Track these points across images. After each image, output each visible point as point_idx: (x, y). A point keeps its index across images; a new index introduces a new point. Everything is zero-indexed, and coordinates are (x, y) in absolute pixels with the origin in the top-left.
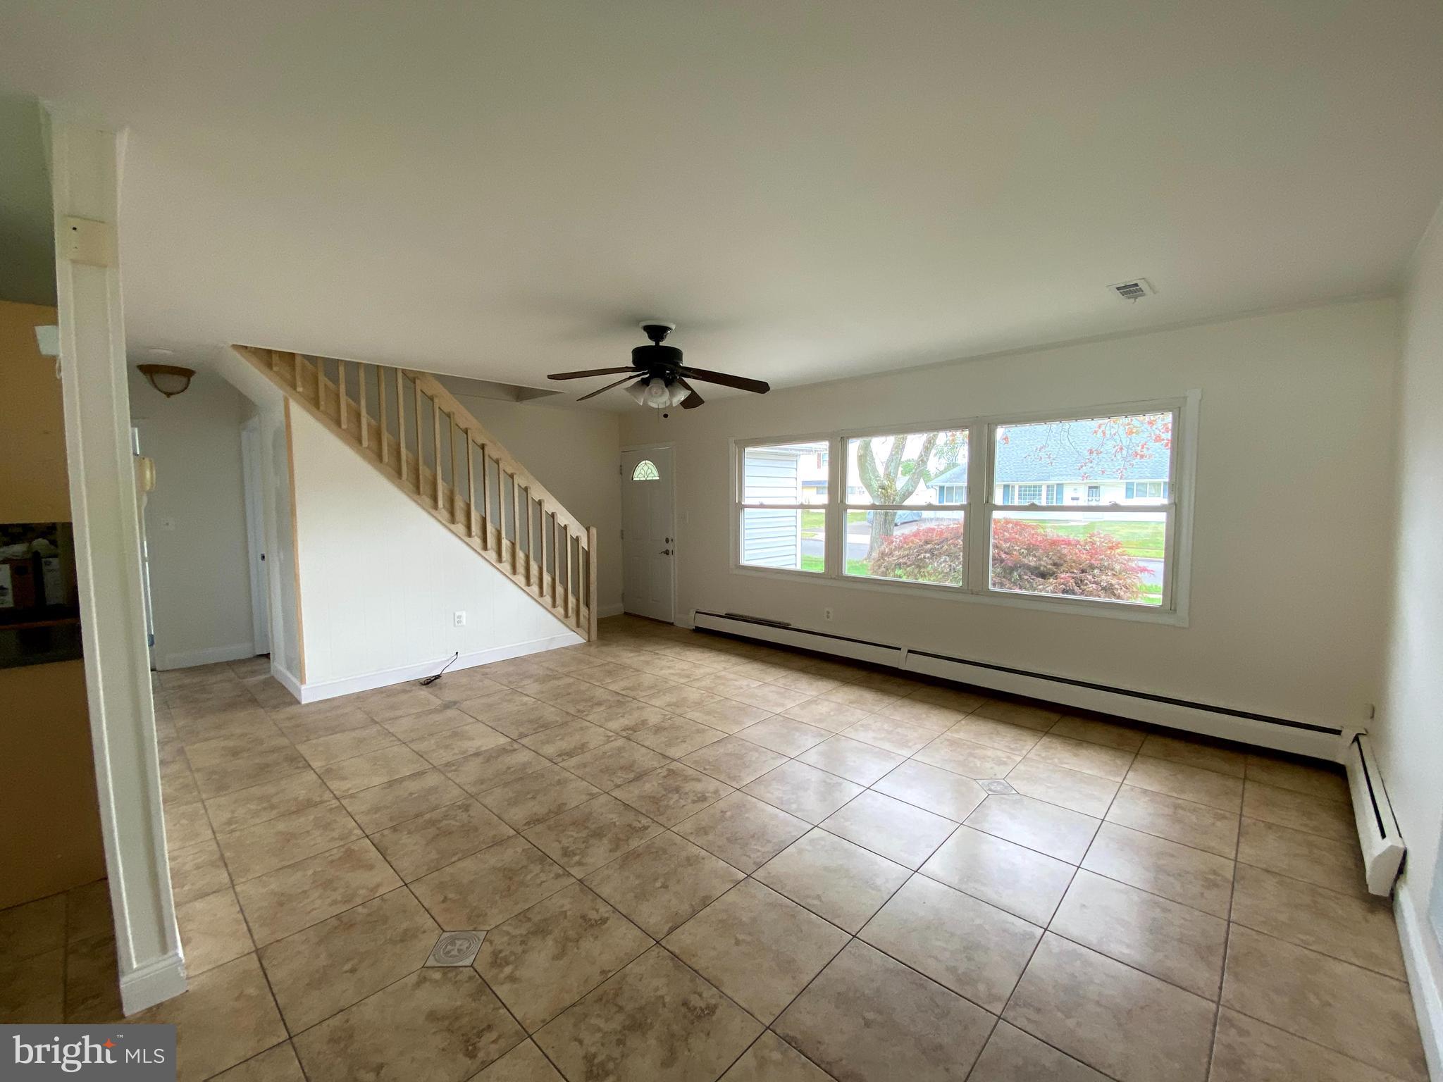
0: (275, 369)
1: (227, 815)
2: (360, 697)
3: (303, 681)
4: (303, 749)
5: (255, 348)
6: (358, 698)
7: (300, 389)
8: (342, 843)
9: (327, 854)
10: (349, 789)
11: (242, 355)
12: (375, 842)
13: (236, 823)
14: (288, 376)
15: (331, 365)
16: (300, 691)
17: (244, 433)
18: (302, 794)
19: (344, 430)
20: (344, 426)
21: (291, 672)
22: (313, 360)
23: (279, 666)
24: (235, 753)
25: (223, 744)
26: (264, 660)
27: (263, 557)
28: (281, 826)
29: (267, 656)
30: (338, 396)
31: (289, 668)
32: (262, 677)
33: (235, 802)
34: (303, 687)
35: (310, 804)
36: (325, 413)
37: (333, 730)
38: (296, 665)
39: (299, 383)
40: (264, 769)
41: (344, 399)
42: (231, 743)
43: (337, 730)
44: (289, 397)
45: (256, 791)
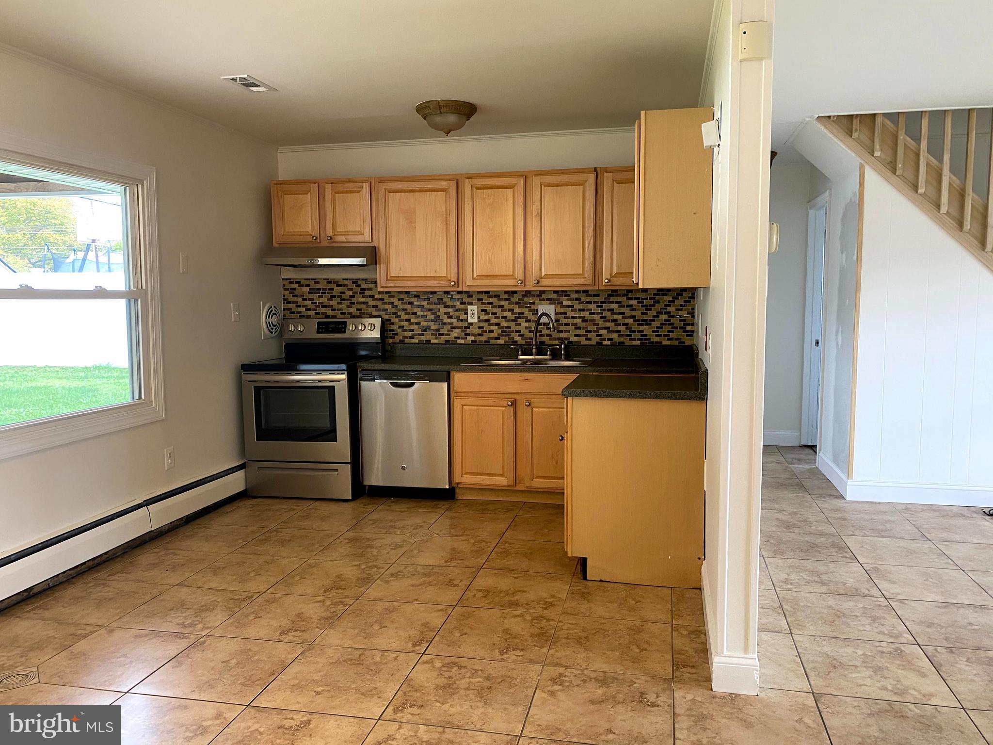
0: (855, 135)
1: (783, 576)
2: (907, 509)
3: (849, 476)
4: (851, 542)
5: (838, 116)
6: (906, 509)
7: (877, 154)
8: (892, 640)
9: (877, 644)
10: (898, 594)
11: (825, 127)
12: (929, 654)
13: (791, 584)
14: (867, 142)
15: (913, 119)
16: (846, 484)
17: (812, 212)
18: (851, 582)
19: (920, 194)
20: (921, 191)
21: (838, 465)
22: (893, 117)
23: (825, 459)
24: (788, 527)
25: (779, 516)
26: (810, 451)
27: (817, 343)
28: (831, 602)
29: (813, 448)
30: (918, 155)
31: (836, 461)
32: (808, 467)
33: (790, 567)
34: (849, 482)
35: (857, 593)
36: (902, 177)
37: (880, 533)
38: (844, 460)
39: (877, 147)
40: (813, 546)
41: (924, 156)
42: (785, 517)
43: (883, 534)
44: (865, 164)
45: (809, 565)
